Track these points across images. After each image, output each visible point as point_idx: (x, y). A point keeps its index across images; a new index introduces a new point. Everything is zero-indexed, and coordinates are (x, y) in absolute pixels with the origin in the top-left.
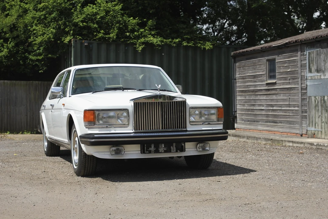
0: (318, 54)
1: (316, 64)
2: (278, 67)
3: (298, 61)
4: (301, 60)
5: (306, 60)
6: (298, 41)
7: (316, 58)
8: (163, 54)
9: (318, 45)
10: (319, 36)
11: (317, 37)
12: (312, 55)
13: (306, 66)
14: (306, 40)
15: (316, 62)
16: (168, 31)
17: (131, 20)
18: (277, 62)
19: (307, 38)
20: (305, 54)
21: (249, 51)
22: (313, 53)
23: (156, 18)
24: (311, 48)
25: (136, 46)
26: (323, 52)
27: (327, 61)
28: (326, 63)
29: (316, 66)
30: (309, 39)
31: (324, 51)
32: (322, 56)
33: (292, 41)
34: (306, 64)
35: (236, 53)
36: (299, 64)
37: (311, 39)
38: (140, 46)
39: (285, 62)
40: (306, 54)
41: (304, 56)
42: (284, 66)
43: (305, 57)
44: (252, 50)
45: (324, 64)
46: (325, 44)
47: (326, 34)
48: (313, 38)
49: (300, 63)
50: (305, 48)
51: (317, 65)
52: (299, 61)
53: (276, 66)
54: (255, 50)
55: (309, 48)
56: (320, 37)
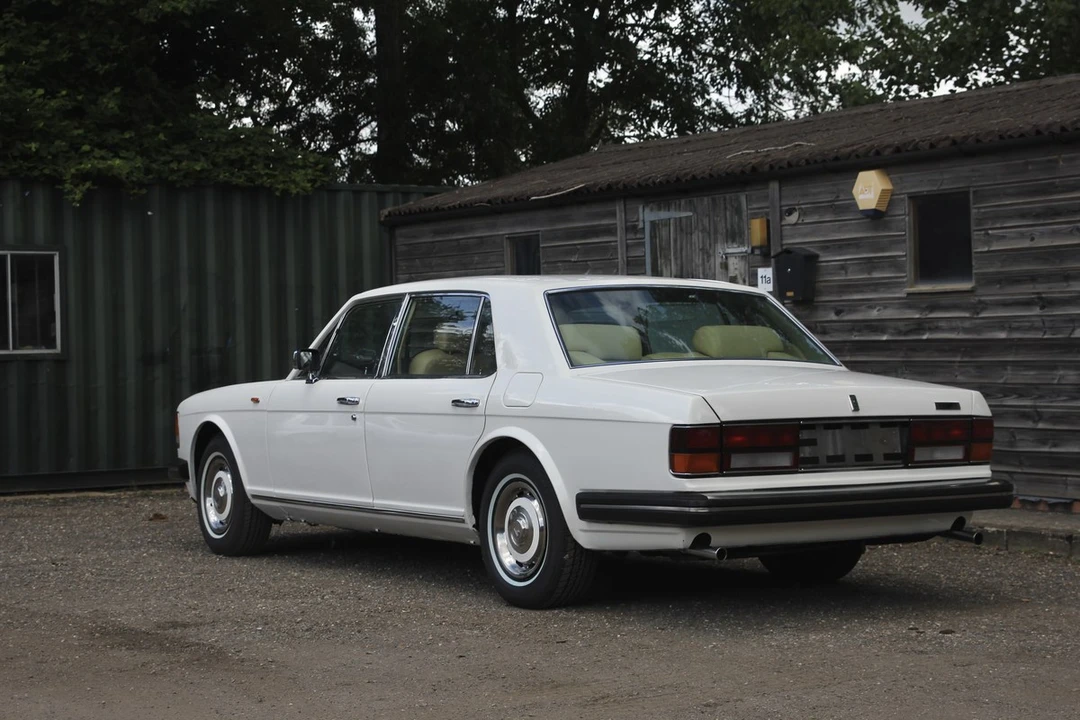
0: (684, 227)
1: (676, 259)
2: (545, 263)
3: (616, 248)
4: (628, 246)
5: (643, 244)
6: (615, 187)
7: (675, 241)
8: (149, 213)
9: (683, 202)
10: (686, 174)
11: (678, 180)
12: (664, 233)
13: (644, 264)
14: (644, 184)
15: (675, 253)
16: (162, 136)
17: (40, 97)
18: (543, 247)
19: (645, 180)
20: (641, 226)
21: (443, 209)
22: (666, 225)
23: (117, 90)
24: (660, 209)
25: (61, 187)
26: (700, 225)
27: (711, 252)
28: (709, 256)
29: (676, 264)
30: (654, 183)
31: (702, 221)
32: (694, 237)
33: (595, 185)
34: (644, 256)
35: (397, 213)
36: (619, 256)
37: (660, 182)
38: (77, 186)
39: (573, 250)
40: (644, 228)
41: (636, 233)
42: (570, 261)
43: (638, 236)
44: (454, 206)
45: (703, 259)
46: (706, 199)
47: (708, 172)
48: (668, 182)
49: (622, 254)
50: (641, 210)
51: (679, 262)
52: (619, 250)
53: (542, 261)
54: (465, 205)
55: (652, 210)
56: (689, 177)
